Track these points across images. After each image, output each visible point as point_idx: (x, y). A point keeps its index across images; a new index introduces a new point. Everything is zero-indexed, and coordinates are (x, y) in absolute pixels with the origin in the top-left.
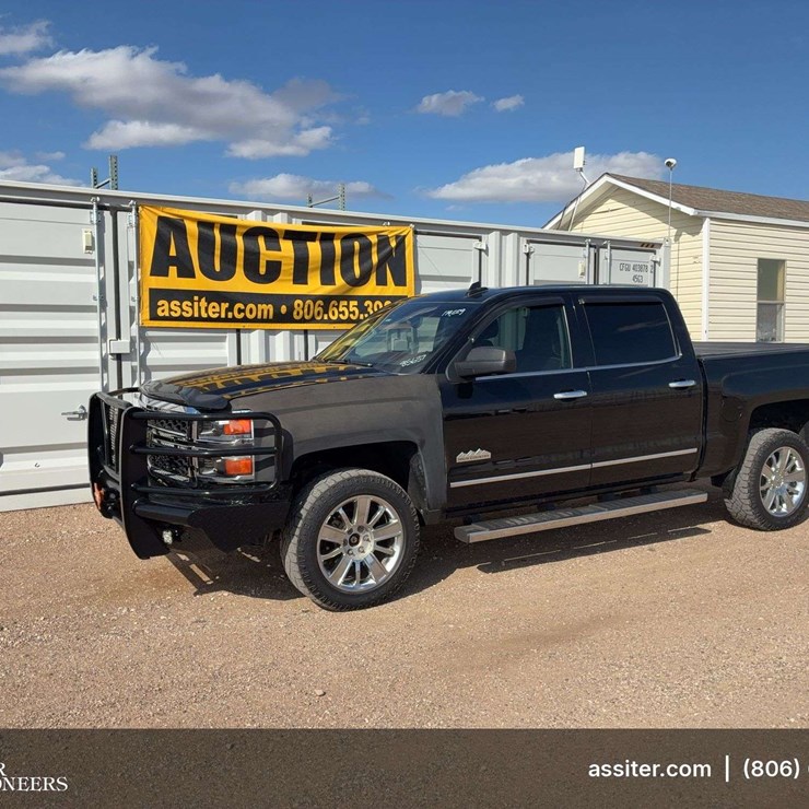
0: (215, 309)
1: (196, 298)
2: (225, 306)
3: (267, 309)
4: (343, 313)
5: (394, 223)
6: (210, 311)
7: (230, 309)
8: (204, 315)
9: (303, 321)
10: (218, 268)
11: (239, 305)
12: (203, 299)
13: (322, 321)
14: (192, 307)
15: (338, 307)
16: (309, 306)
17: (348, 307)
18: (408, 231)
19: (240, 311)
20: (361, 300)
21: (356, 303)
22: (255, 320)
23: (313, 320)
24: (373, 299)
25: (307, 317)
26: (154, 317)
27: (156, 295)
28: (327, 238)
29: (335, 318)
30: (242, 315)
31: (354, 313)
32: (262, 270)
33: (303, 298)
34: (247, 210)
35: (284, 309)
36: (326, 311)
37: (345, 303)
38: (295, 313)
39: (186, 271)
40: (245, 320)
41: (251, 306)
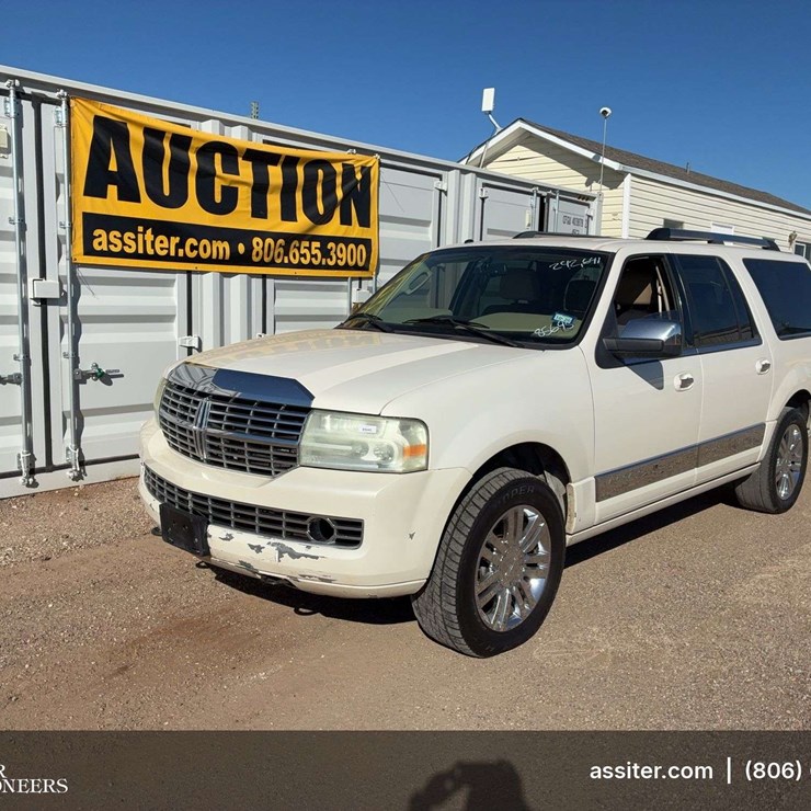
0: (164, 244)
1: (140, 229)
2: (175, 240)
3: (222, 248)
4: (304, 256)
5: (360, 151)
6: (158, 246)
7: (181, 245)
8: (150, 252)
9: (262, 264)
10: (167, 192)
11: (191, 241)
12: (149, 231)
13: (282, 265)
14: (136, 240)
15: (299, 249)
16: (270, 245)
17: (309, 248)
18: (372, 161)
19: (193, 248)
20: (324, 240)
21: (318, 244)
22: (210, 261)
23: (272, 264)
24: (337, 240)
25: (267, 260)
26: (89, 251)
27: (93, 222)
28: (290, 163)
29: (295, 262)
30: (195, 252)
31: (316, 256)
32: (218, 199)
33: (263, 235)
34: (202, 118)
35: (241, 248)
36: (286, 253)
37: (306, 244)
38: (254, 253)
39: (128, 193)
40: (198, 260)
41: (205, 242)
